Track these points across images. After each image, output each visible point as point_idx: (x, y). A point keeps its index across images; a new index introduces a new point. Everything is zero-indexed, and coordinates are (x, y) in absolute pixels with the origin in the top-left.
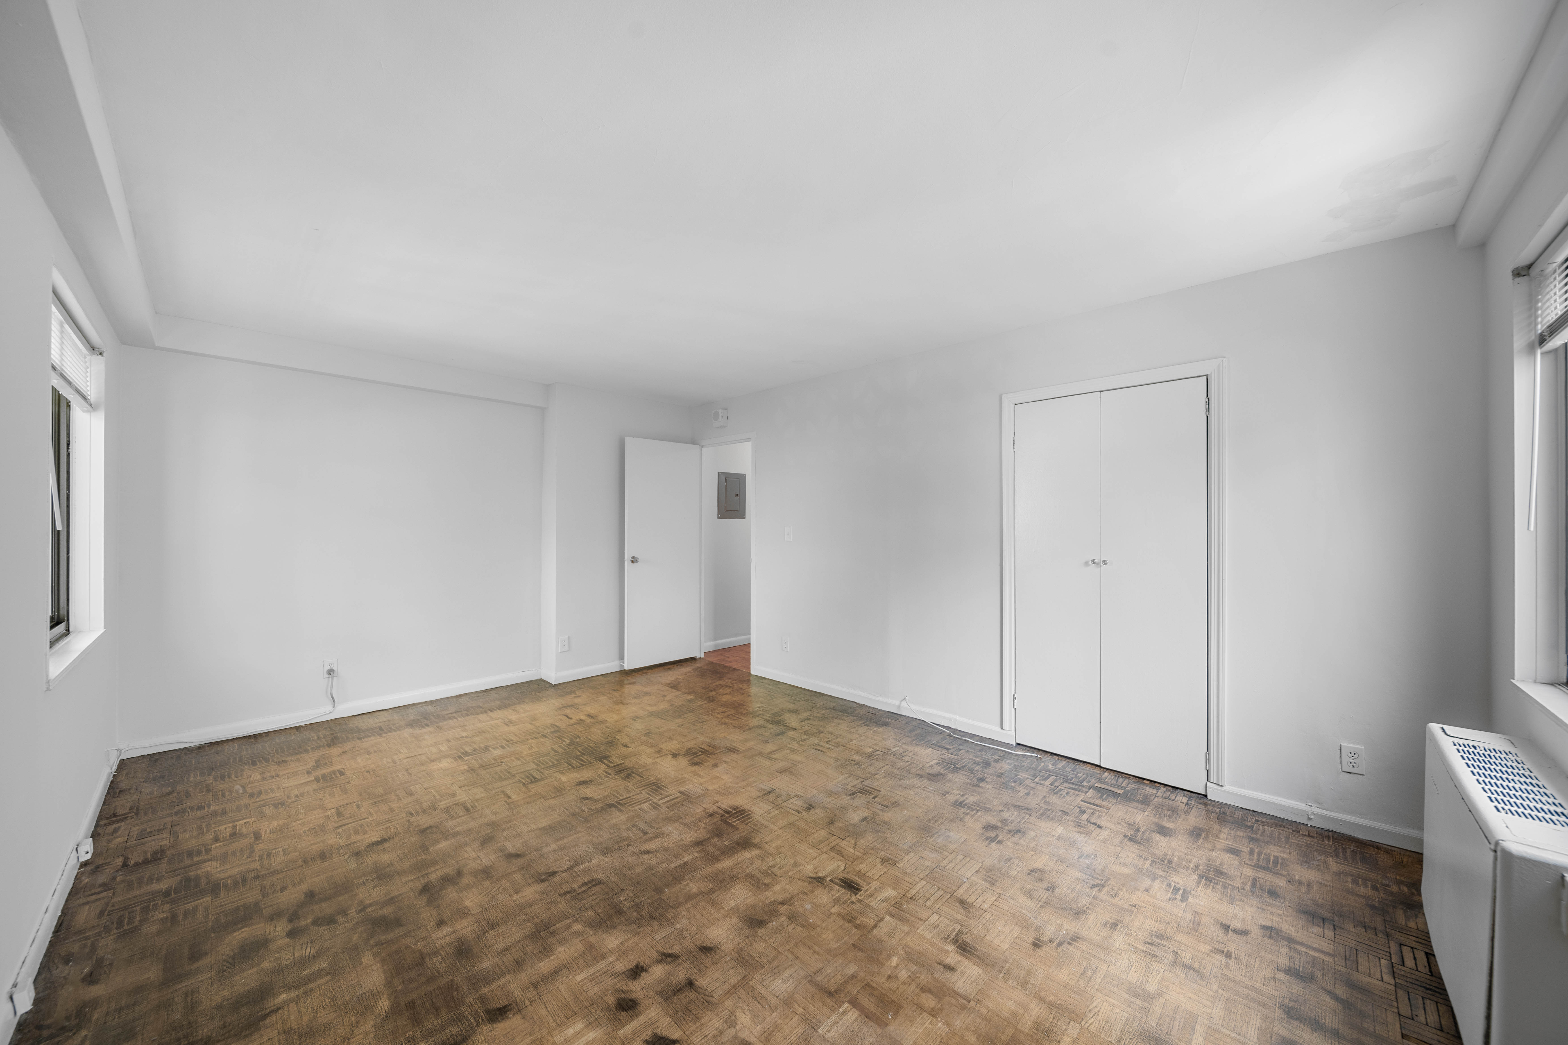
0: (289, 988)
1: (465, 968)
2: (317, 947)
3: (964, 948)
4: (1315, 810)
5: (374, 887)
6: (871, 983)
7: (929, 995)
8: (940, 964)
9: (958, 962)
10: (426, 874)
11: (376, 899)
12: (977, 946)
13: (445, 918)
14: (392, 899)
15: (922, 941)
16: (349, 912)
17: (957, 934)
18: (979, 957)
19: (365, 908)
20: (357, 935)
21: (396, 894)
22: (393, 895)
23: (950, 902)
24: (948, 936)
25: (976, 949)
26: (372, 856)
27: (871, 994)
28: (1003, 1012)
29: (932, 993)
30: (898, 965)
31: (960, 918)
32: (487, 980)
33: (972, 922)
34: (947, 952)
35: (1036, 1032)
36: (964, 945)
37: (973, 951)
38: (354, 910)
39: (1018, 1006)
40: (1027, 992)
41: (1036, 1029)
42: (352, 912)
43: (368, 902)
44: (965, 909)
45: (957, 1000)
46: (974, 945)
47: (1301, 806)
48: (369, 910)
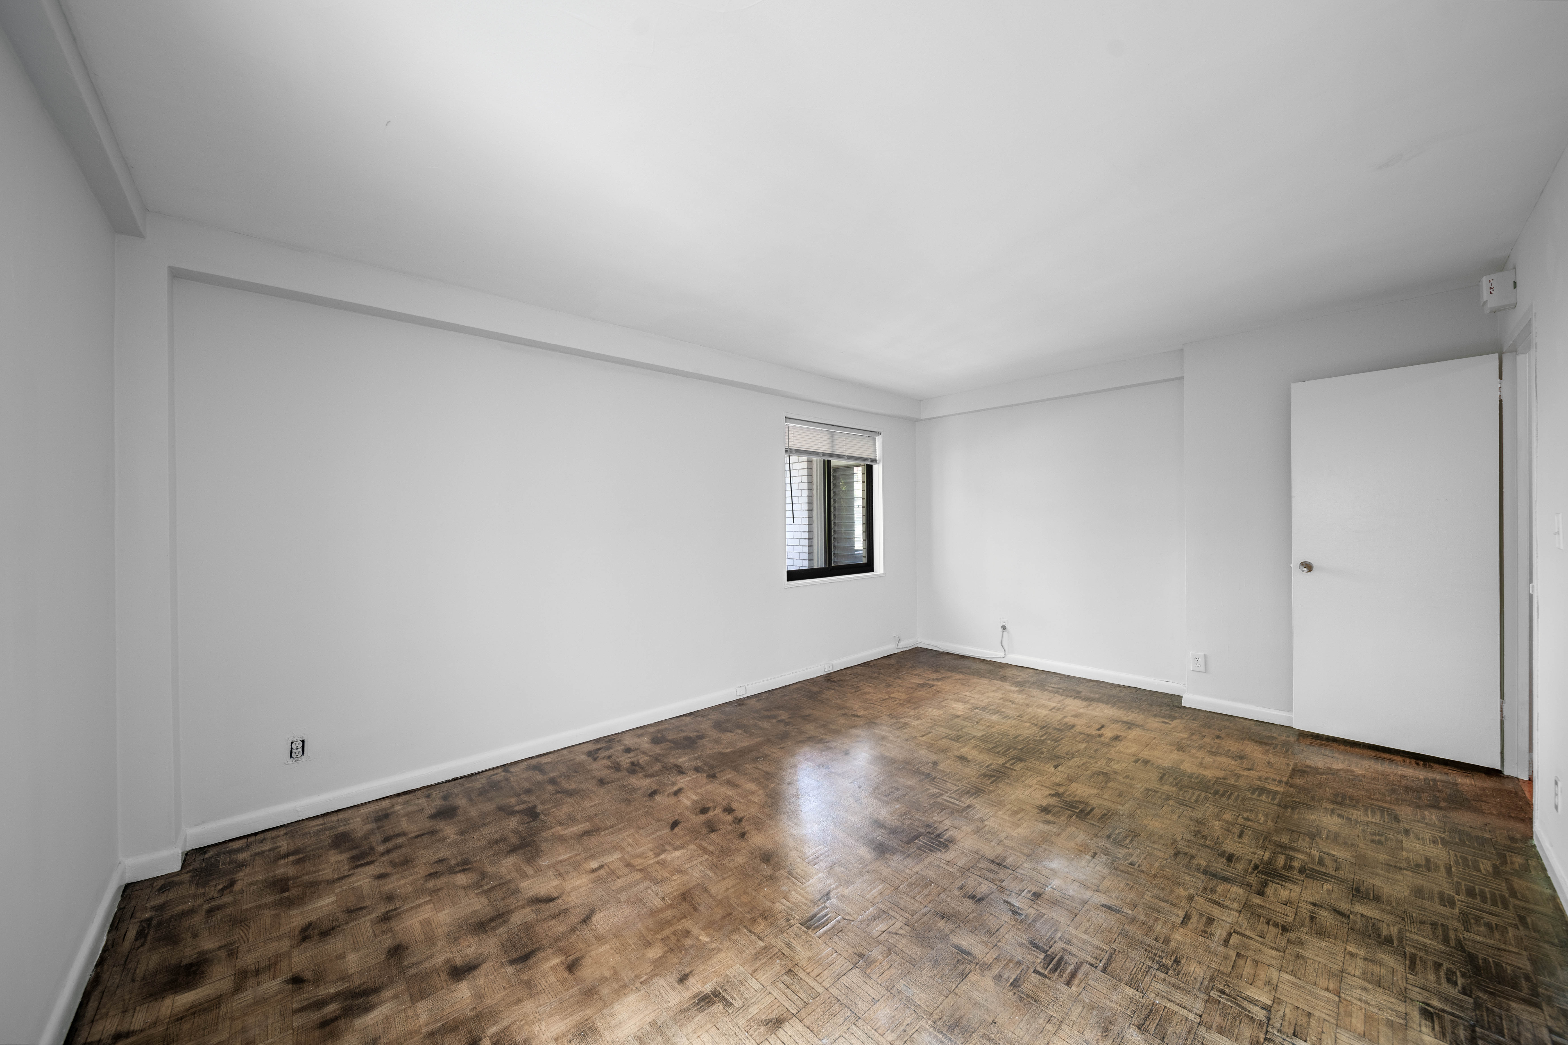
3: (705, 1001)
6: (685, 919)
7: (659, 955)
8: (691, 972)
9: (688, 989)
12: (704, 1013)
15: (724, 965)
17: (725, 1000)
18: (688, 1010)
23: (780, 1008)
24: (725, 990)
25: (701, 1010)
27: (674, 917)
28: (619, 1006)
29: (661, 958)
30: (700, 940)
31: (750, 1010)
33: (742, 1022)
34: (705, 983)
35: (588, 1026)
36: (709, 1002)
37: (698, 1007)
39: (619, 1022)
40: (630, 1038)
41: (590, 1028)
44: (767, 1022)
45: (646, 974)
46: (706, 1011)
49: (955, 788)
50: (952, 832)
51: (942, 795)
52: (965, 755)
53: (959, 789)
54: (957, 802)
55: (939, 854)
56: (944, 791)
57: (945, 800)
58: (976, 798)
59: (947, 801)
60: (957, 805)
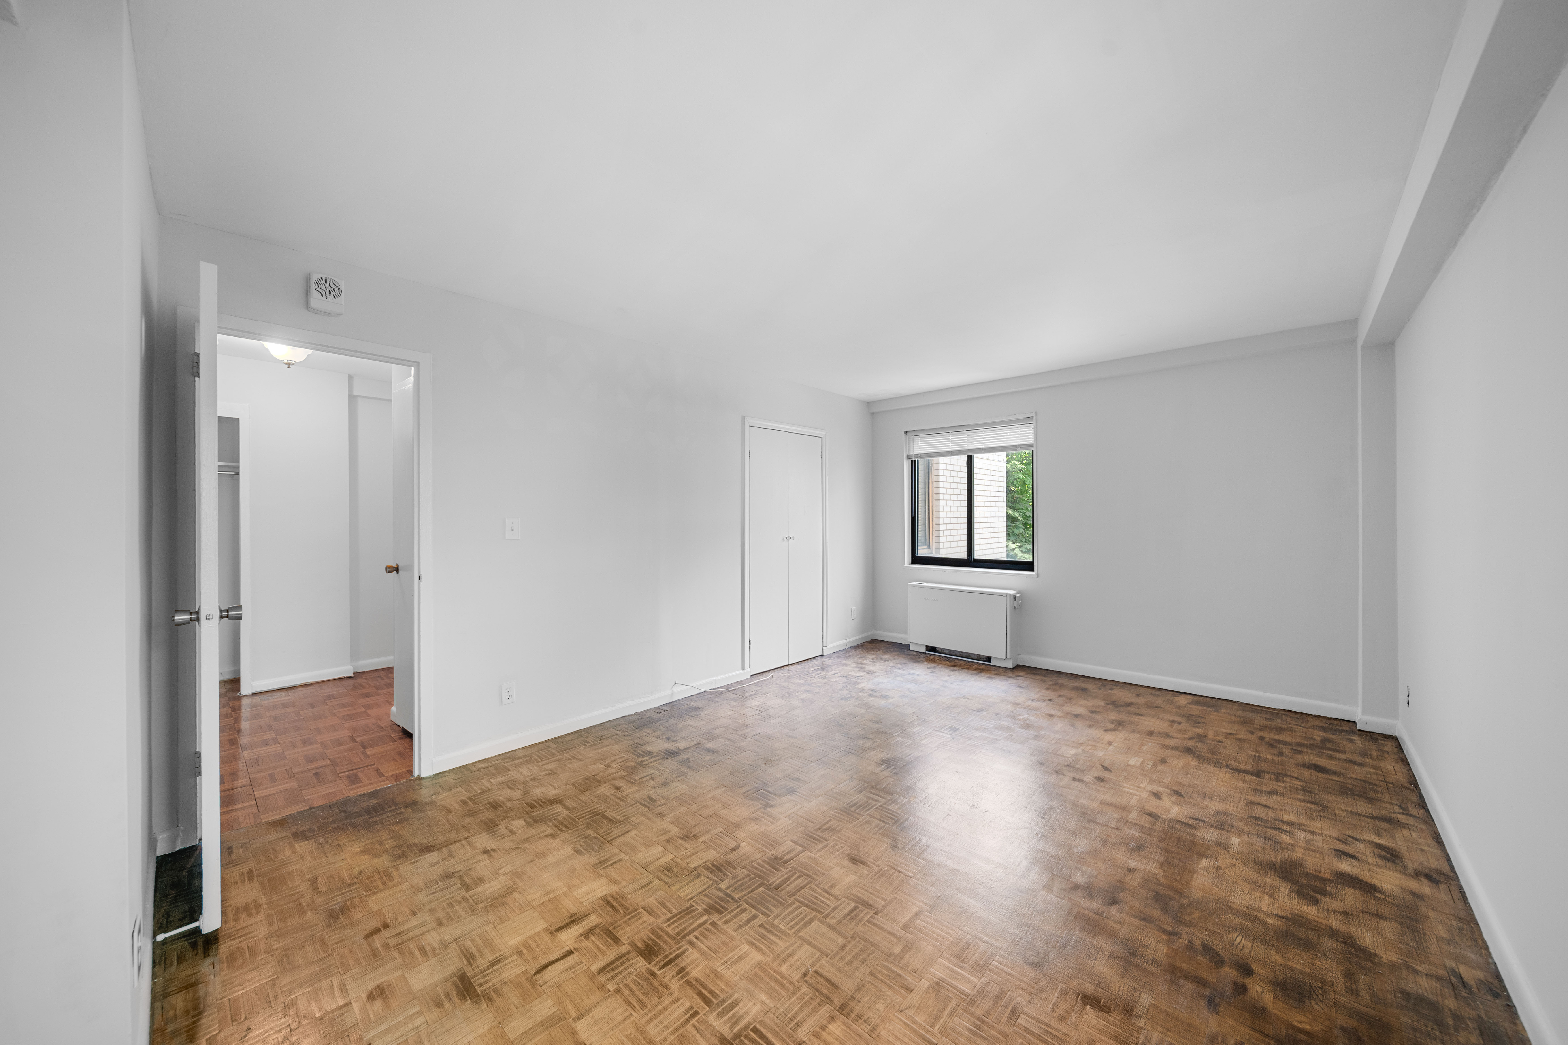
0: (1263, 923)
1: (1146, 839)
2: (1230, 936)
4: (848, 640)
5: (1146, 947)
10: (1097, 914)
11: (1156, 932)
13: (1125, 871)
14: (1144, 920)
16: (1186, 943)
19: (1170, 934)
20: (1193, 916)
21: (1136, 920)
22: (1140, 922)
26: (1117, 988)
32: (1142, 828)
38: (1181, 940)
42: (1183, 941)
43: (1165, 937)
47: (843, 642)
48: (1169, 928)
49: (871, 812)
50: (878, 769)
51: (885, 803)
52: (851, 865)
53: (867, 811)
54: (871, 796)
55: (888, 756)
56: (883, 807)
57: (882, 797)
58: (852, 801)
59: (881, 796)
60: (872, 793)
